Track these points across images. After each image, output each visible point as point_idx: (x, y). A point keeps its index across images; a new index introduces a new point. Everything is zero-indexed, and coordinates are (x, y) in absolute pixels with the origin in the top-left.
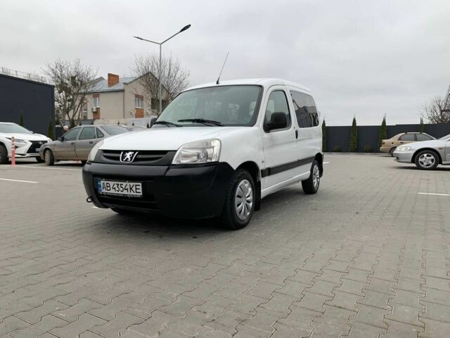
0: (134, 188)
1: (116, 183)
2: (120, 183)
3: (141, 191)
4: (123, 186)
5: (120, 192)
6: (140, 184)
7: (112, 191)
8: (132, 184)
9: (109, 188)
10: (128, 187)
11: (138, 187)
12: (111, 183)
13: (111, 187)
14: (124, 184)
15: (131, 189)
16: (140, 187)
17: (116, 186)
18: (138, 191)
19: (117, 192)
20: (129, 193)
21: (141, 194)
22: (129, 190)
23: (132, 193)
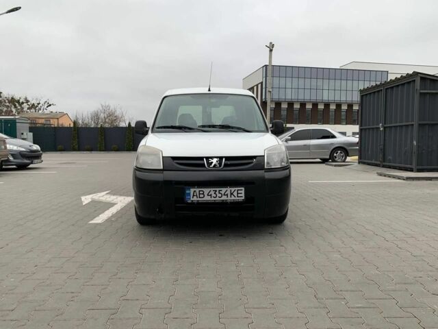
0: (235, 194)
1: (212, 189)
2: (218, 189)
3: (243, 195)
4: (223, 192)
5: (217, 198)
6: (243, 189)
7: (207, 198)
8: (233, 189)
9: (202, 196)
10: (228, 192)
11: (239, 192)
12: (206, 191)
13: (206, 194)
14: (224, 190)
15: (231, 194)
16: (243, 192)
17: (212, 193)
18: (239, 195)
19: (213, 199)
20: (229, 198)
21: (243, 198)
22: (229, 195)
23: (233, 198)
